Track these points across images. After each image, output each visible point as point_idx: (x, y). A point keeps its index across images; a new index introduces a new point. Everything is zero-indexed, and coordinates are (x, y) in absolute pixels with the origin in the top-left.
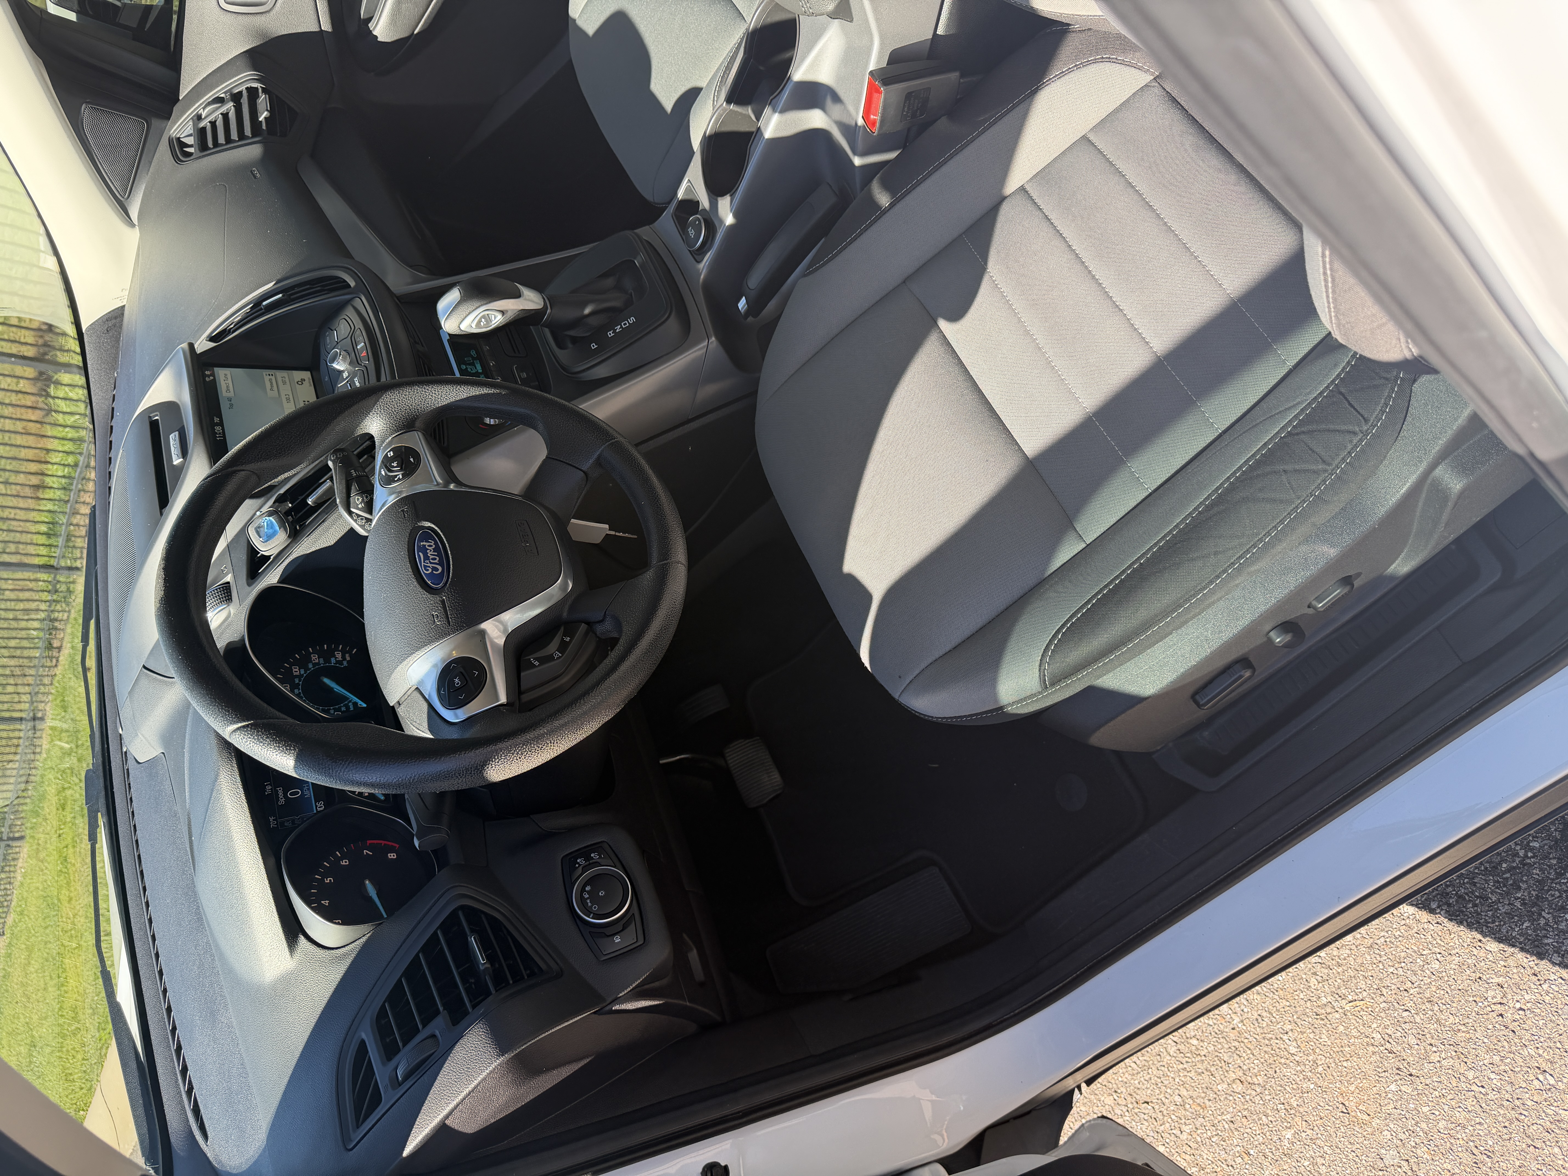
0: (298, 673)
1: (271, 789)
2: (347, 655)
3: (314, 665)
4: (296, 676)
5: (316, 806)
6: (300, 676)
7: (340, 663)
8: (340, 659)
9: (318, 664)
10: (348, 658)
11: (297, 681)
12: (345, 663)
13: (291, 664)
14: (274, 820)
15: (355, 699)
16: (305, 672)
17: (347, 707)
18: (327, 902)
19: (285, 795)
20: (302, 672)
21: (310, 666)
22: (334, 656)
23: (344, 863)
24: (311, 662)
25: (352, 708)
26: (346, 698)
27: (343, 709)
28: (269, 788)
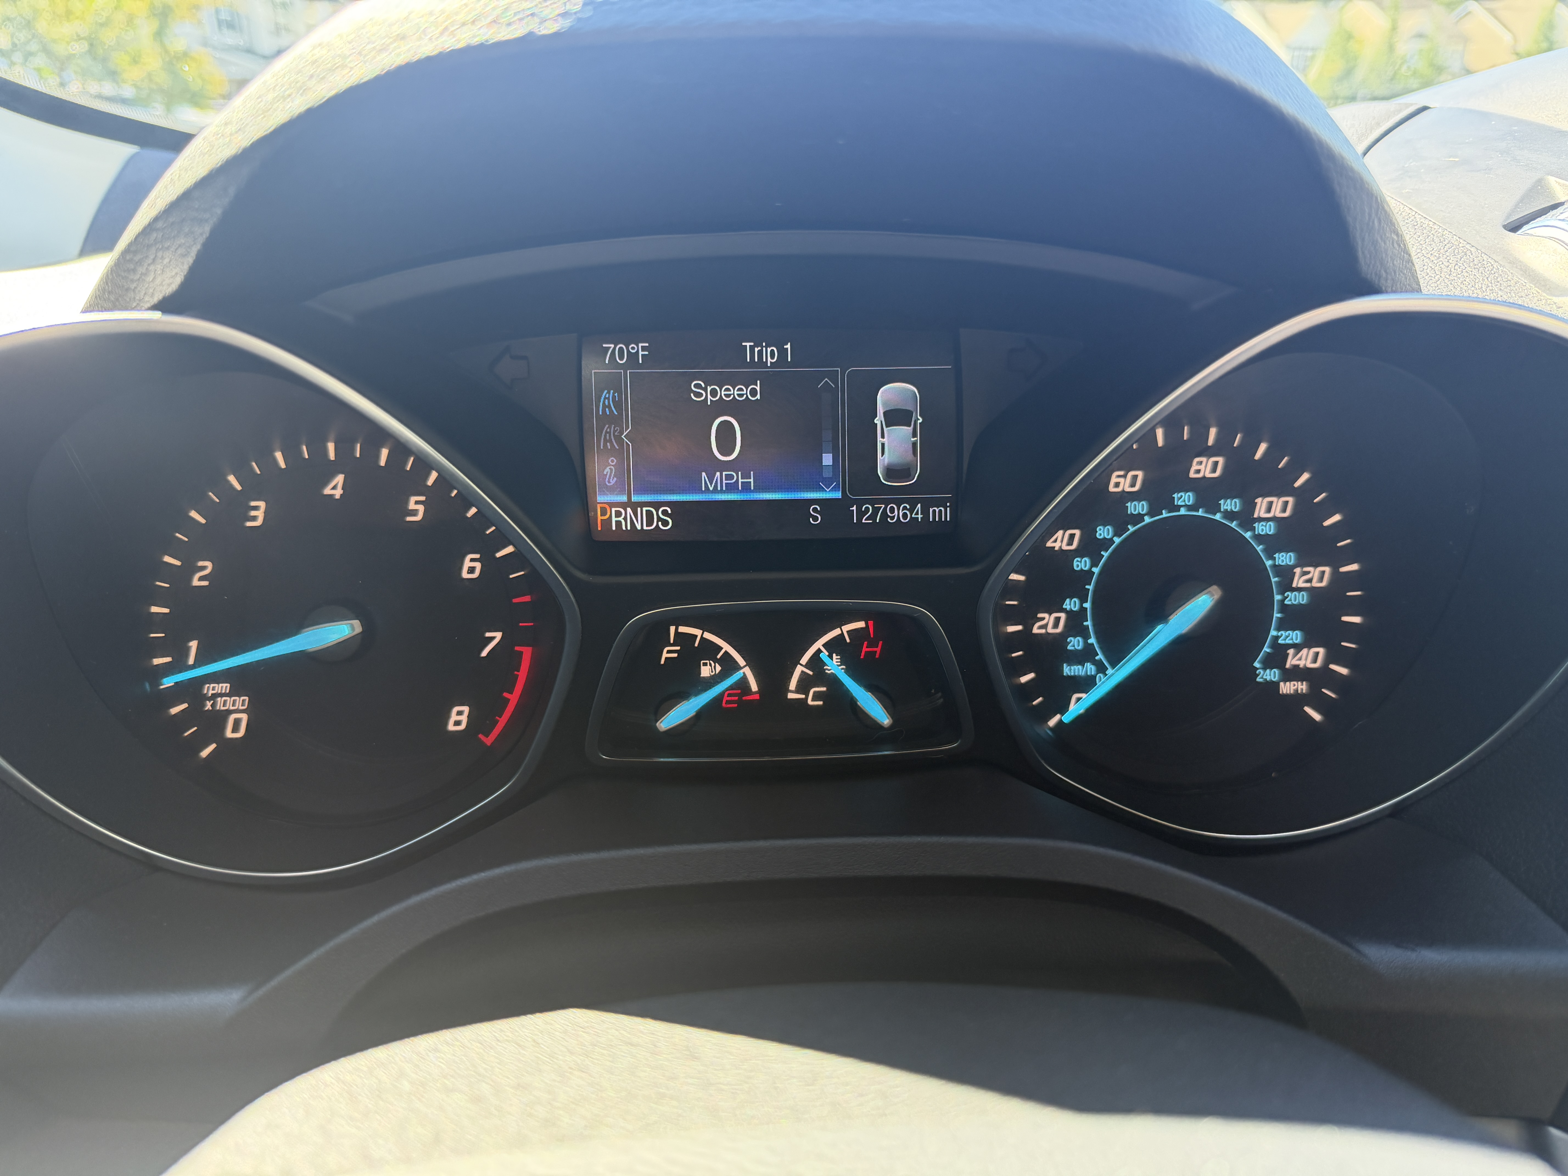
0: (1260, 511)
1: (762, 364)
2: (1302, 687)
3: (1286, 574)
4: (1250, 506)
5: (657, 505)
6: (1247, 518)
7: (1277, 658)
8: (1291, 662)
9: (1287, 586)
10: (1287, 688)
11: (1231, 505)
12: (1271, 675)
13: (1303, 496)
14: (633, 357)
15: (1105, 685)
16: (1259, 538)
17: (1087, 655)
18: (338, 493)
19: (722, 407)
20: (1266, 529)
21: (1285, 558)
22: (1308, 643)
23: (467, 564)
24: (1300, 563)
25: (1068, 670)
26: (1116, 659)
27: (1075, 643)
28: (770, 355)
